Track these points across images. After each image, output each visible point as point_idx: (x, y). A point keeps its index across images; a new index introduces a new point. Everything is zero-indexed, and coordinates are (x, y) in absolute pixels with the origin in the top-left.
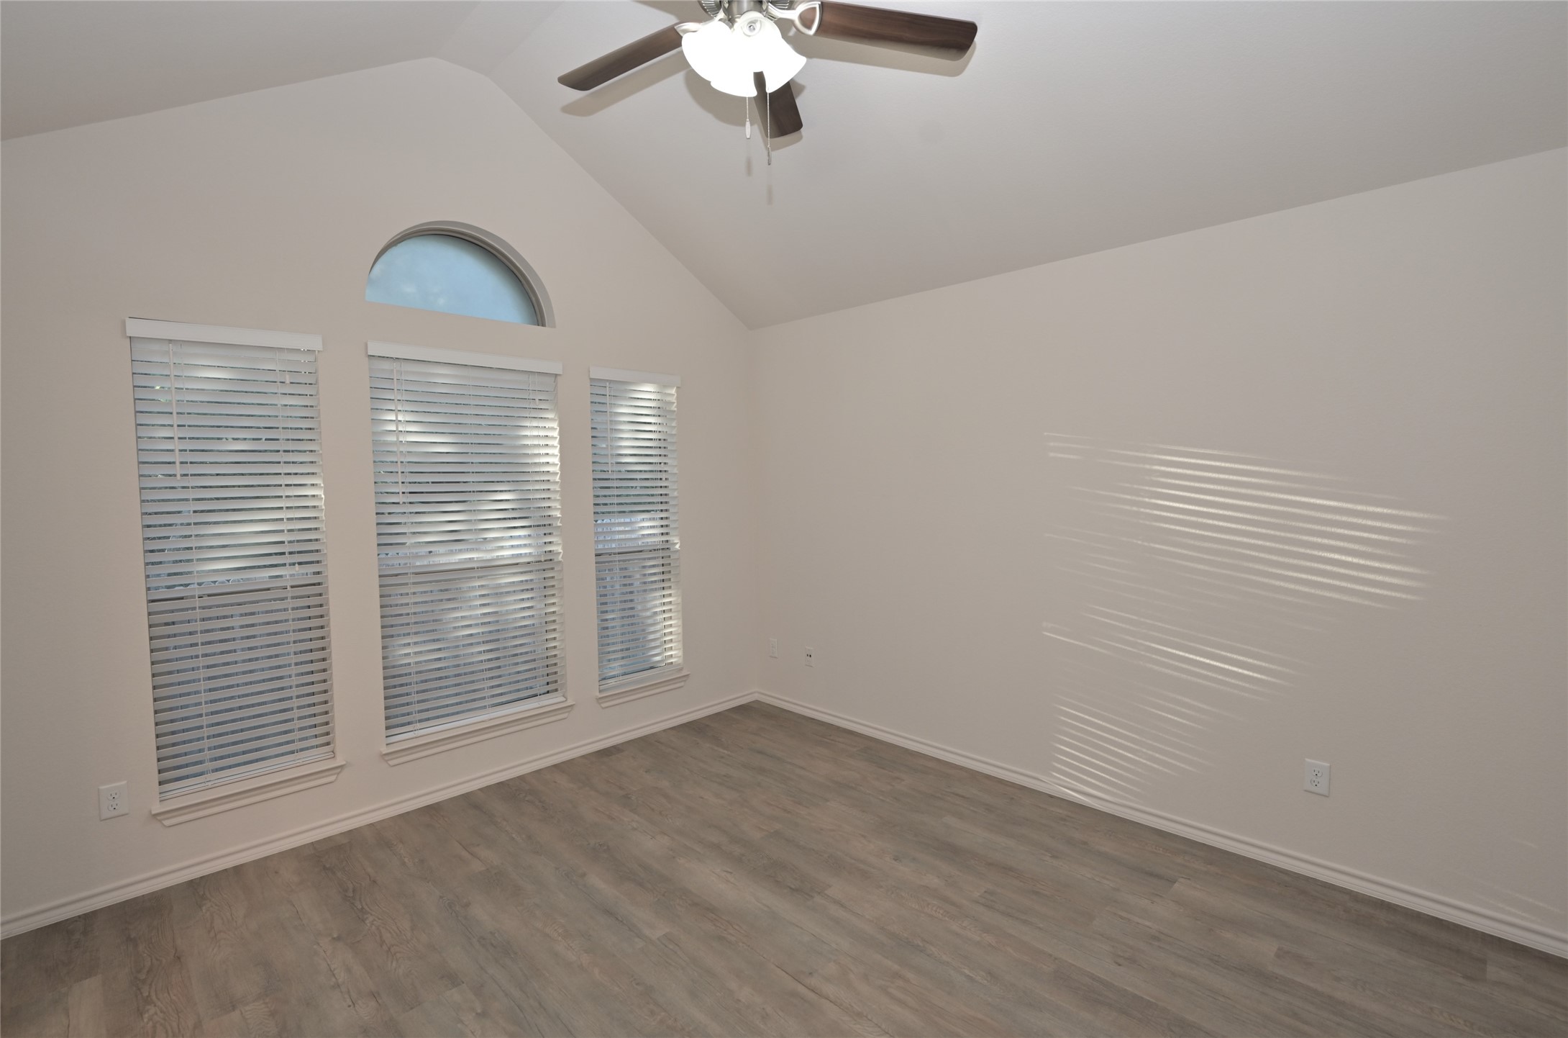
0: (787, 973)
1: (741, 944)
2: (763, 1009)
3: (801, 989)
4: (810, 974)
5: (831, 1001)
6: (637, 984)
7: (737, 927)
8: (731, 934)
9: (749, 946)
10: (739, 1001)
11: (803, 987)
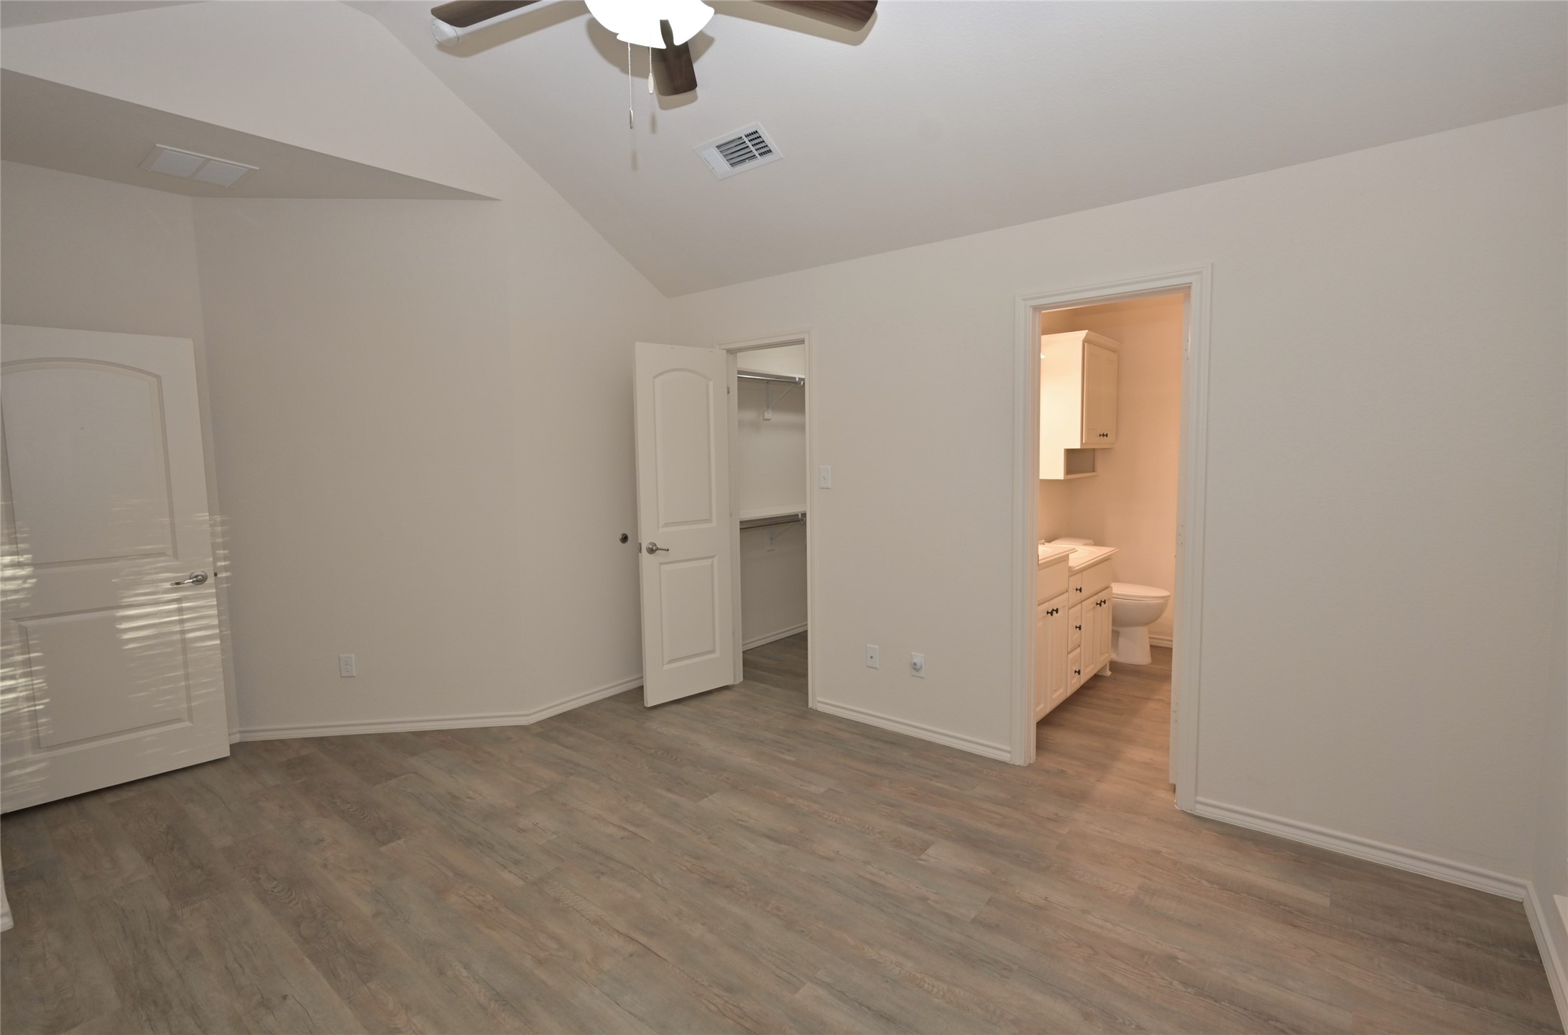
0: (655, 954)
1: (706, 983)
2: (680, 920)
3: (643, 939)
4: (631, 956)
5: (618, 931)
6: (802, 931)
7: (712, 1007)
8: (719, 996)
9: (696, 982)
10: (702, 924)
11: (642, 942)
